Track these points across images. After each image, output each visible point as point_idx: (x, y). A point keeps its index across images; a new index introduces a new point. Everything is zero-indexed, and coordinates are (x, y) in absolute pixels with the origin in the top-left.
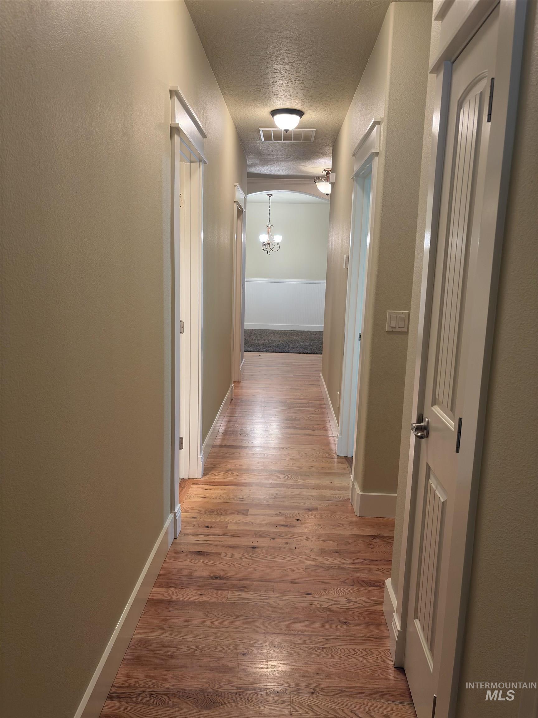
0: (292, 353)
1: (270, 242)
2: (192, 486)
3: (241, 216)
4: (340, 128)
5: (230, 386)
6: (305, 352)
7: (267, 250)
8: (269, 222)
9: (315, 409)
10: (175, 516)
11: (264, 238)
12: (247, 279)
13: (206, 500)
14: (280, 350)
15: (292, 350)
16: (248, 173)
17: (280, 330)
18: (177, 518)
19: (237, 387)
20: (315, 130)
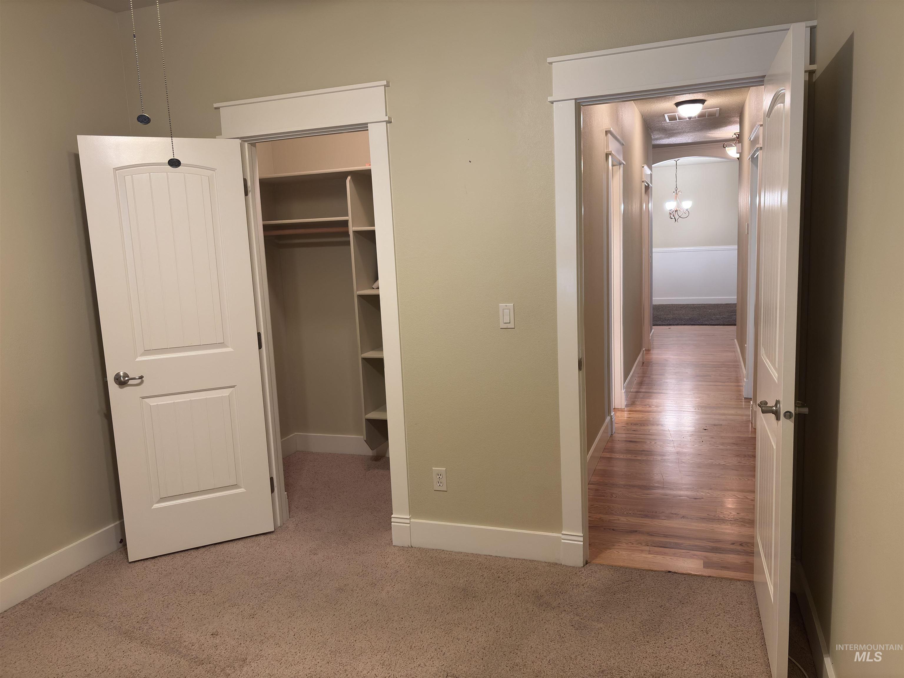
0: (706, 325)
1: (678, 209)
2: (618, 412)
3: (648, 191)
4: (744, 105)
5: (641, 350)
6: (721, 324)
7: (675, 218)
8: (676, 188)
9: (727, 369)
10: (611, 419)
11: (670, 206)
12: (654, 250)
13: (630, 419)
14: (692, 323)
15: (706, 323)
16: (653, 145)
17: (693, 304)
18: (613, 420)
19: (648, 354)
20: (719, 109)
